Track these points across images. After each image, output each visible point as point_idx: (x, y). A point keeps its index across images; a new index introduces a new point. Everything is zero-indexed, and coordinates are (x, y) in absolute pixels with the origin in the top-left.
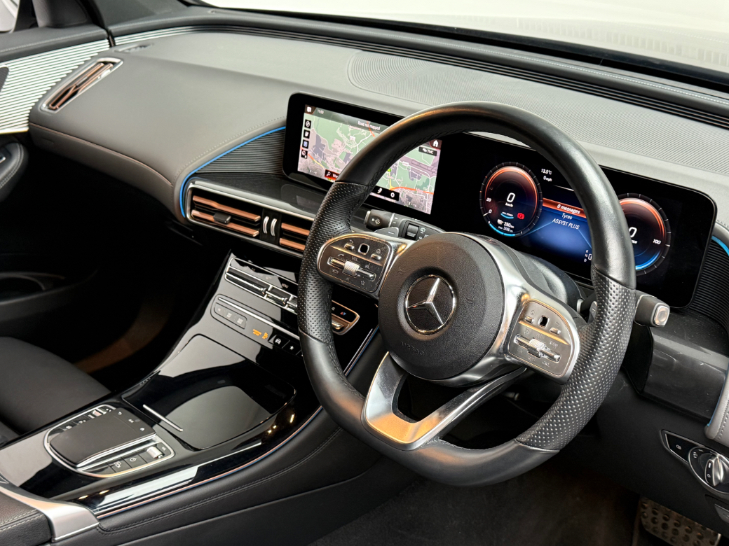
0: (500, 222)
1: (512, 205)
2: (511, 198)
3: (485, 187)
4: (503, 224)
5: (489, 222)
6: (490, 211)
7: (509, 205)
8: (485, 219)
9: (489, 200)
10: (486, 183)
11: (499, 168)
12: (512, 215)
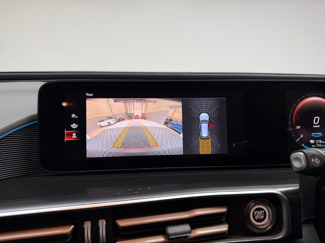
0: (312, 141)
1: (319, 126)
2: (316, 121)
3: (292, 119)
4: (315, 142)
5: (303, 145)
6: (302, 136)
7: (316, 126)
8: (299, 143)
9: (298, 127)
10: (292, 115)
11: (301, 101)
12: (321, 134)
